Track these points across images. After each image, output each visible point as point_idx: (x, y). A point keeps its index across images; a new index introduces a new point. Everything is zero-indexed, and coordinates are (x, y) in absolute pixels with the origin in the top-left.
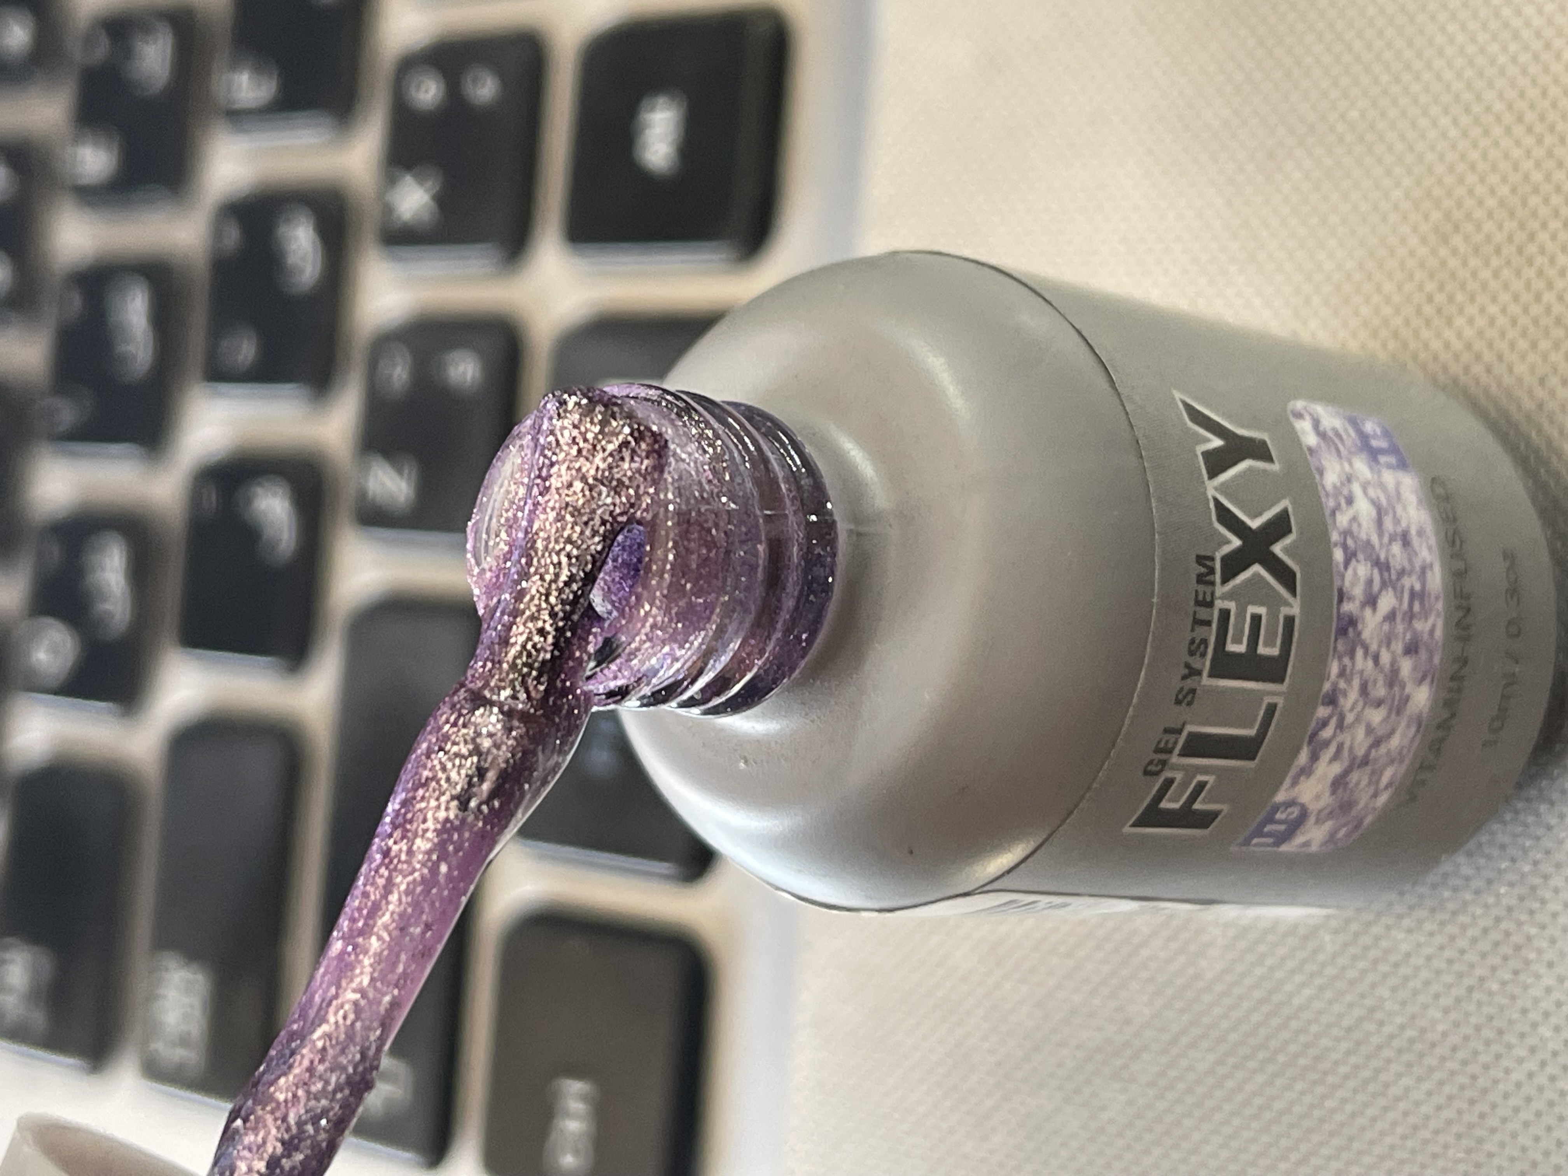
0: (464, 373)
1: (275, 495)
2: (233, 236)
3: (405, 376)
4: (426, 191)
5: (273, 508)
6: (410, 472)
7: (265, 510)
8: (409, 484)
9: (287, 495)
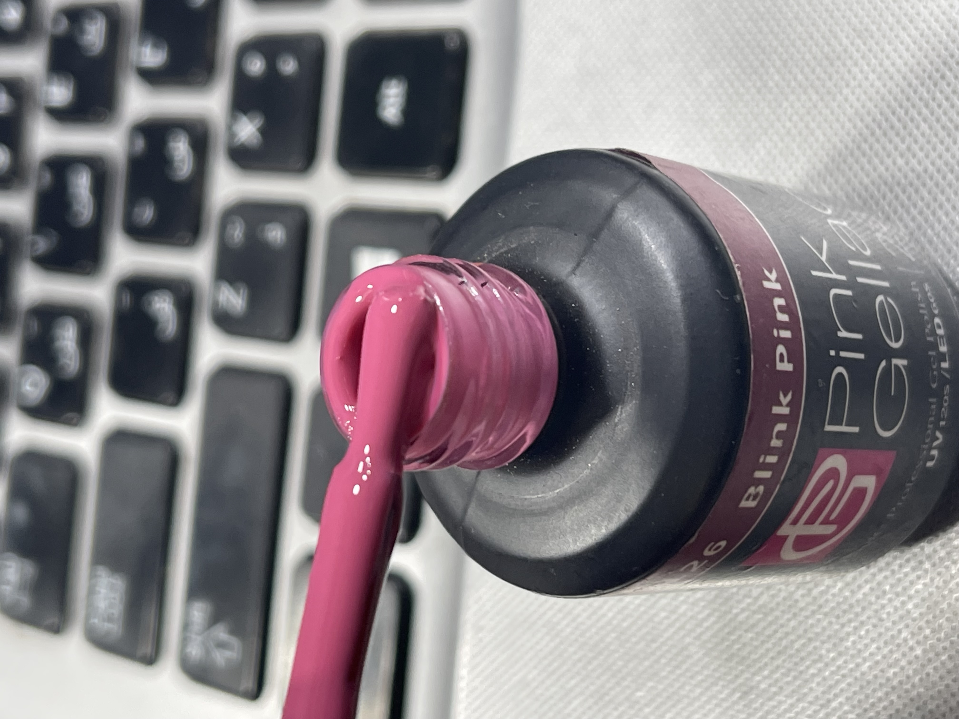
0: (276, 235)
1: (165, 301)
2: (140, 144)
3: (241, 236)
4: (254, 126)
5: (164, 309)
6: (244, 292)
7: (159, 310)
8: (243, 299)
9: (172, 301)
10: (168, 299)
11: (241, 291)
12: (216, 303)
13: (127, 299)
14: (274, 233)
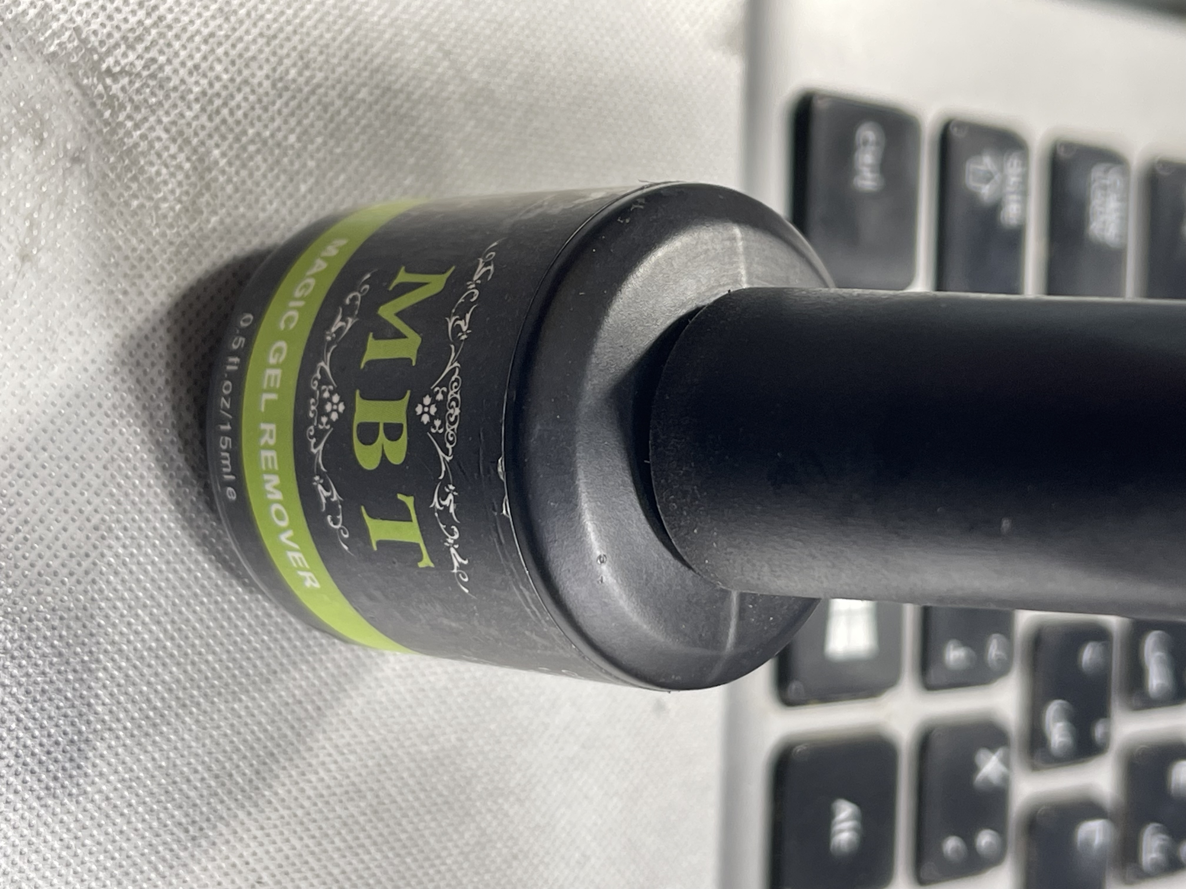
0: (955, 654)
2: (1098, 732)
3: (990, 649)
4: (983, 773)
14: (957, 656)
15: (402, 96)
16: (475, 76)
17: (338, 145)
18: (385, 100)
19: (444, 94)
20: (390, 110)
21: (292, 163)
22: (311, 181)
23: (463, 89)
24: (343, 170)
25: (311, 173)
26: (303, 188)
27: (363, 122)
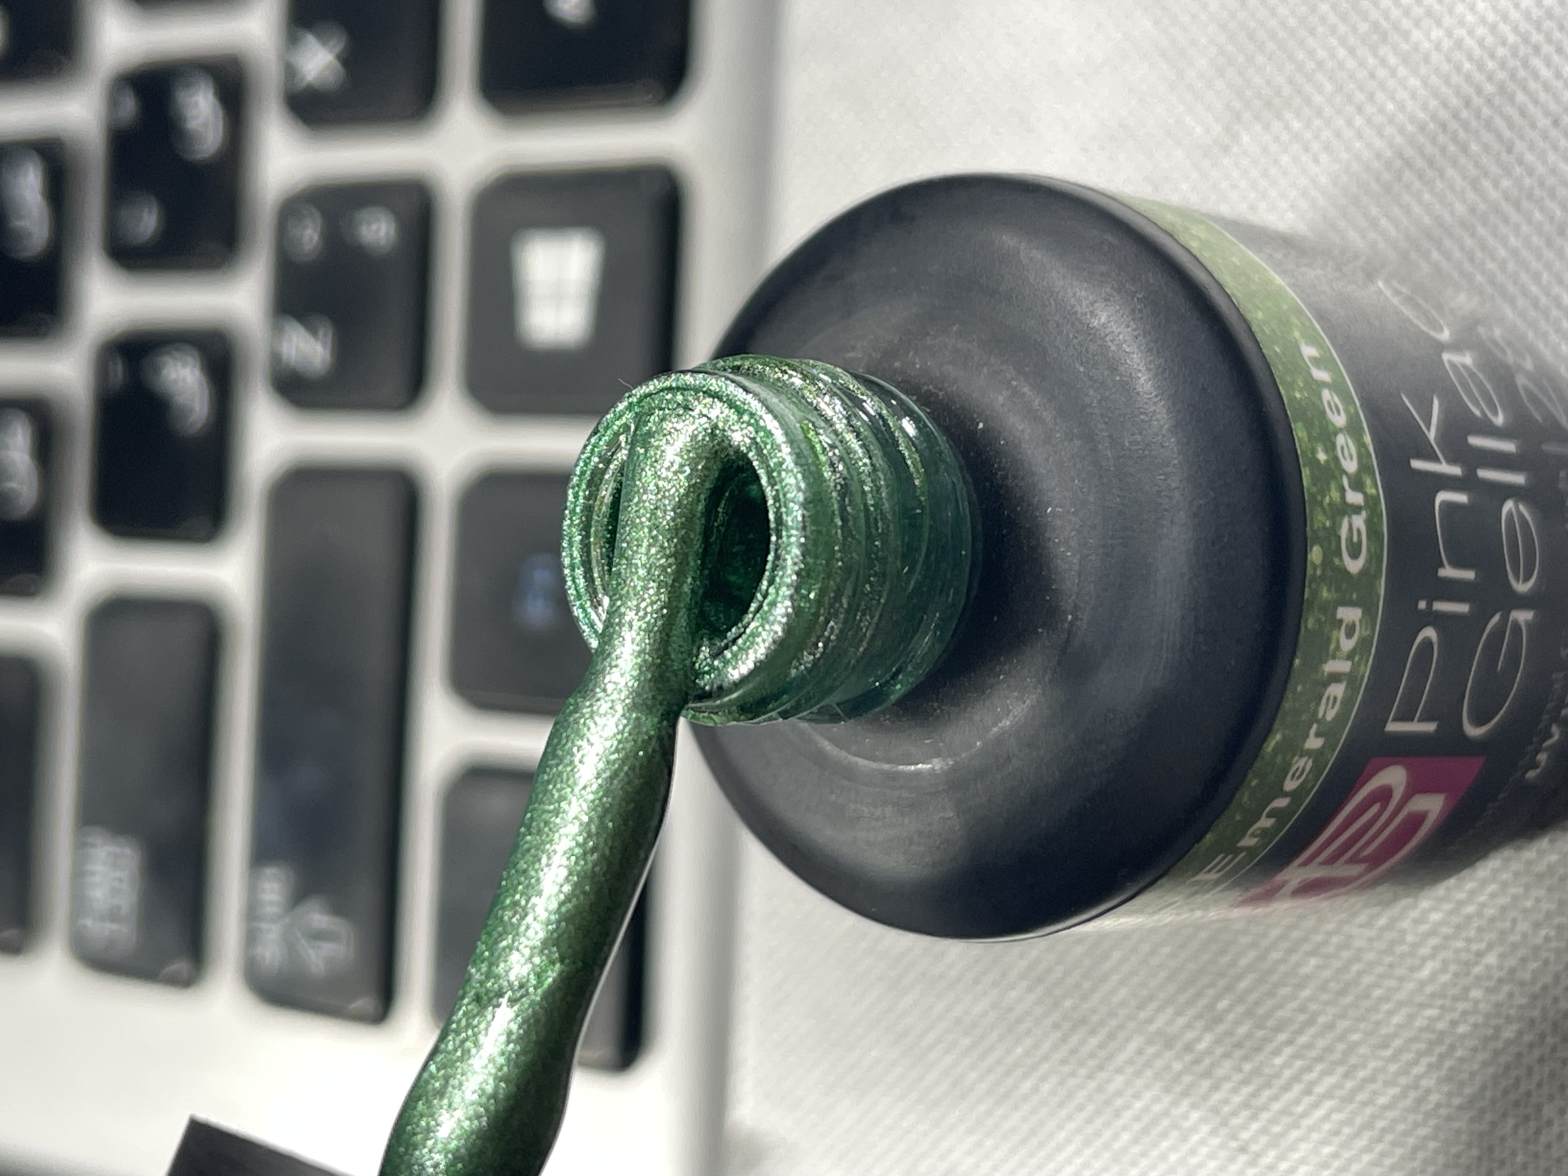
0: (378, 231)
1: (184, 365)
2: (129, 106)
3: (316, 237)
4: (331, 51)
5: (184, 380)
6: (325, 335)
7: (176, 382)
8: (324, 345)
9: (198, 365)
10: (190, 359)
11: (321, 333)
12: (276, 359)
13: (118, 371)
14: (374, 227)
15: (1320, 1089)
16: (1195, 1116)
17: (1432, 1020)
18: (1349, 1085)
19: (1246, 1090)
20: (1341, 1070)
21: (1511, 995)
22: (1477, 970)
23: (1217, 1097)
24: (1422, 984)
25: (1478, 978)
26: (1491, 959)
27: (1388, 1053)
